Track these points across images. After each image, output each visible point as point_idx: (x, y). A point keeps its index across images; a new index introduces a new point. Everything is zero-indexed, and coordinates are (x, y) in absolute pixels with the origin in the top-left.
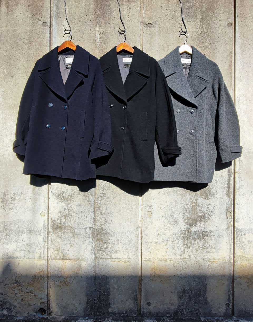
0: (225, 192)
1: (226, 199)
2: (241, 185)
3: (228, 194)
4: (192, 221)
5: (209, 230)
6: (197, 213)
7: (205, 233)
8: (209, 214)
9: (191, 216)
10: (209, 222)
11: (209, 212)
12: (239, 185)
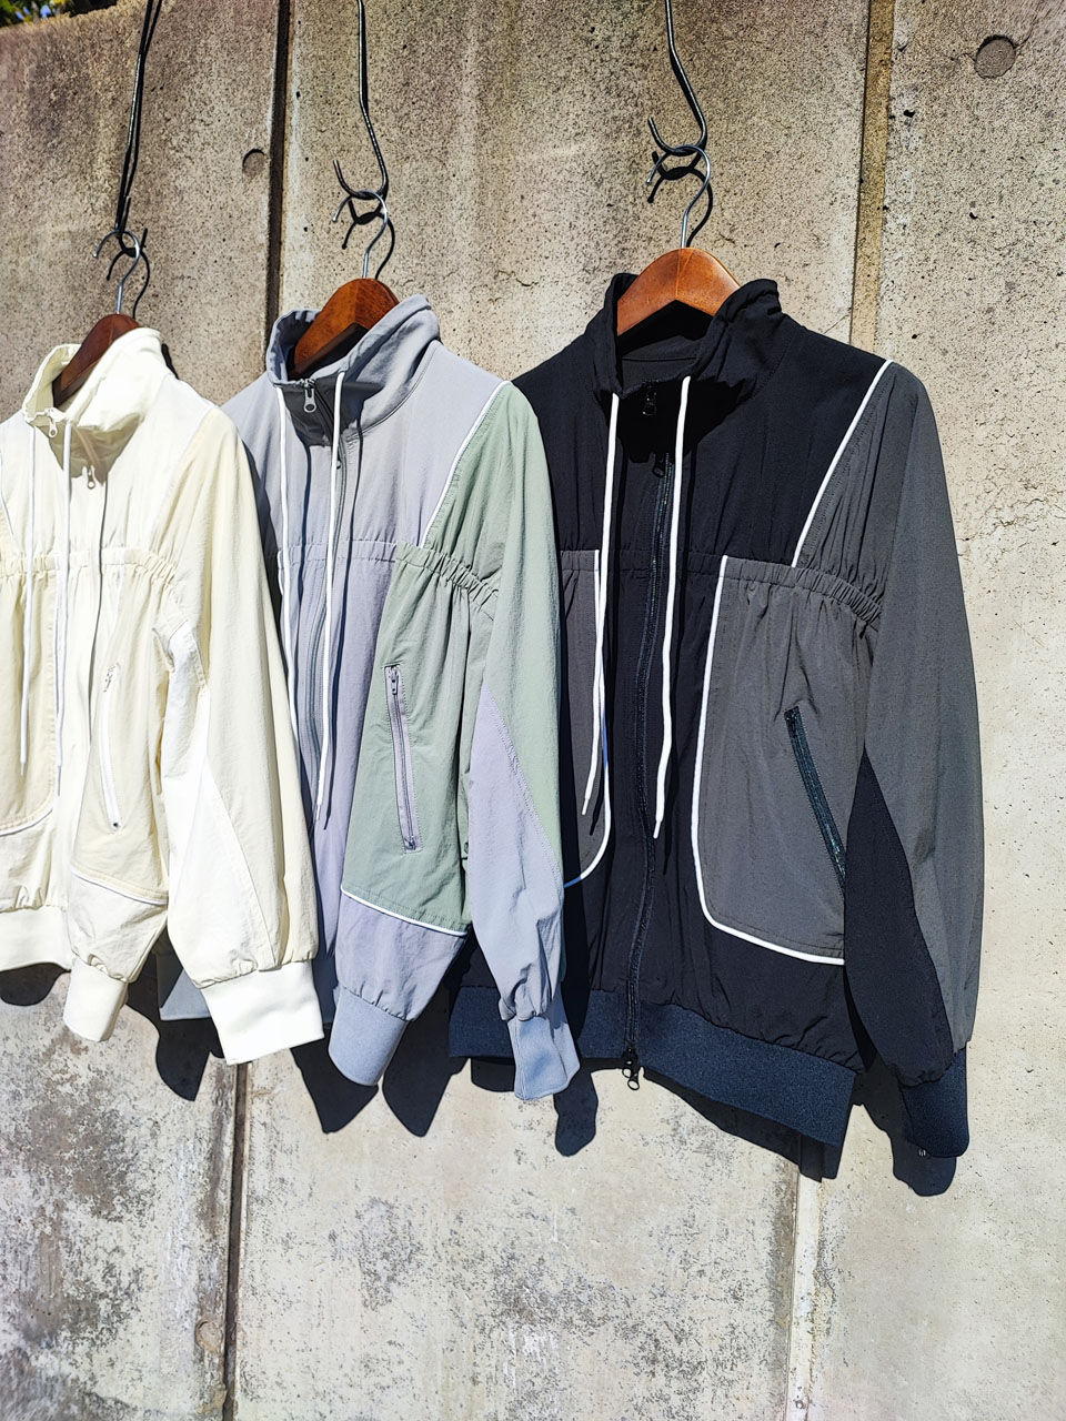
0: (192, 1202)
1: (197, 1244)
2: (277, 1176)
3: (207, 1212)
4: (38, 1316)
5: (113, 1393)
6: (62, 1280)
7: (92, 1402)
8: (113, 1306)
9: (36, 1289)
10: (114, 1349)
11: (115, 1291)
12: (266, 1177)
